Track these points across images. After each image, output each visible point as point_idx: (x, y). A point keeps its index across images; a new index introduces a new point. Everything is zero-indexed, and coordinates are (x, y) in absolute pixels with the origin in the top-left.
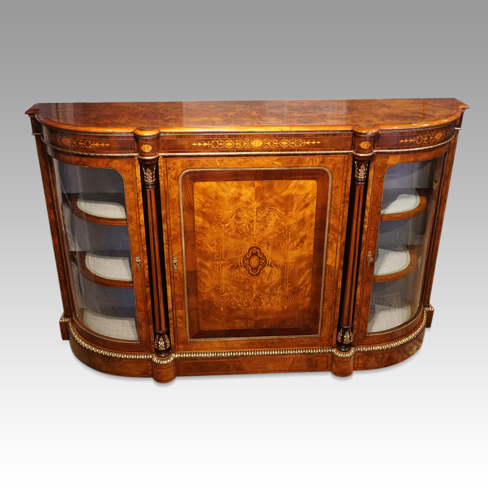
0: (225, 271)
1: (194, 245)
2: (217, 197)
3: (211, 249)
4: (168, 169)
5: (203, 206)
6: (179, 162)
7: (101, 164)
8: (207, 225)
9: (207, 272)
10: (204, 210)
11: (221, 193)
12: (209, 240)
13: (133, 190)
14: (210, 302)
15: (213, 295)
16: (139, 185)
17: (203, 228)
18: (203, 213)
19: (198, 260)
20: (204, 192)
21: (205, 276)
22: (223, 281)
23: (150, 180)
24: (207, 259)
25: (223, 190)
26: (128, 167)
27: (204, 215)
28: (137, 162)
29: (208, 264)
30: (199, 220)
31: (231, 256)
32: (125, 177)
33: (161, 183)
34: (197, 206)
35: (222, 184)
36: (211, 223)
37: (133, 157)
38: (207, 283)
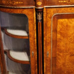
1: (56, 46)
4: (47, 13)
6: (52, 10)
7: (19, 12)
9: (60, 57)
13: (32, 23)
16: (35, 20)
19: (57, 52)
22: (67, 61)
23: (40, 18)
24: (61, 52)
26: (30, 13)
28: (34, 10)
29: (61, 54)
32: (29, 17)
33: (44, 20)
35: (70, 20)
37: (33, 8)
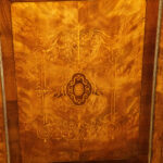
0: (47, 100)
2: (37, 20)
3: (32, 77)
5: (22, 29)
8: (28, 51)
10: (23, 34)
11: (41, 16)
12: (30, 67)
14: (32, 133)
15: (35, 126)
17: (22, 54)
18: (22, 37)
20: (23, 14)
21: (27, 106)
25: (44, 12)
27: (23, 40)
30: (18, 45)
31: (55, 84)
34: (15, 30)
36: (31, 48)
38: (29, 113)
